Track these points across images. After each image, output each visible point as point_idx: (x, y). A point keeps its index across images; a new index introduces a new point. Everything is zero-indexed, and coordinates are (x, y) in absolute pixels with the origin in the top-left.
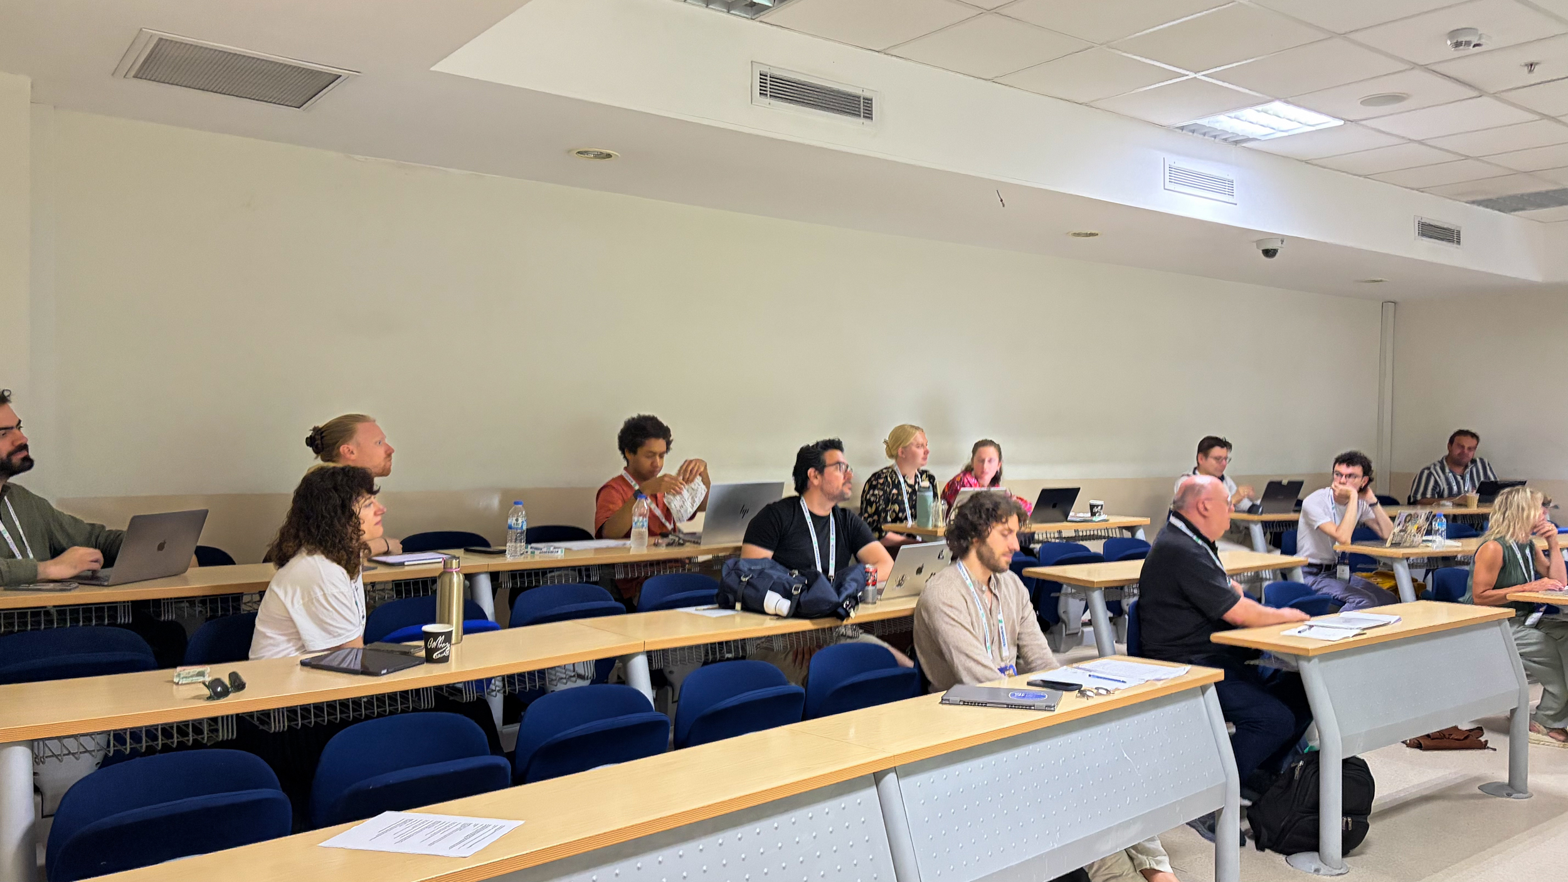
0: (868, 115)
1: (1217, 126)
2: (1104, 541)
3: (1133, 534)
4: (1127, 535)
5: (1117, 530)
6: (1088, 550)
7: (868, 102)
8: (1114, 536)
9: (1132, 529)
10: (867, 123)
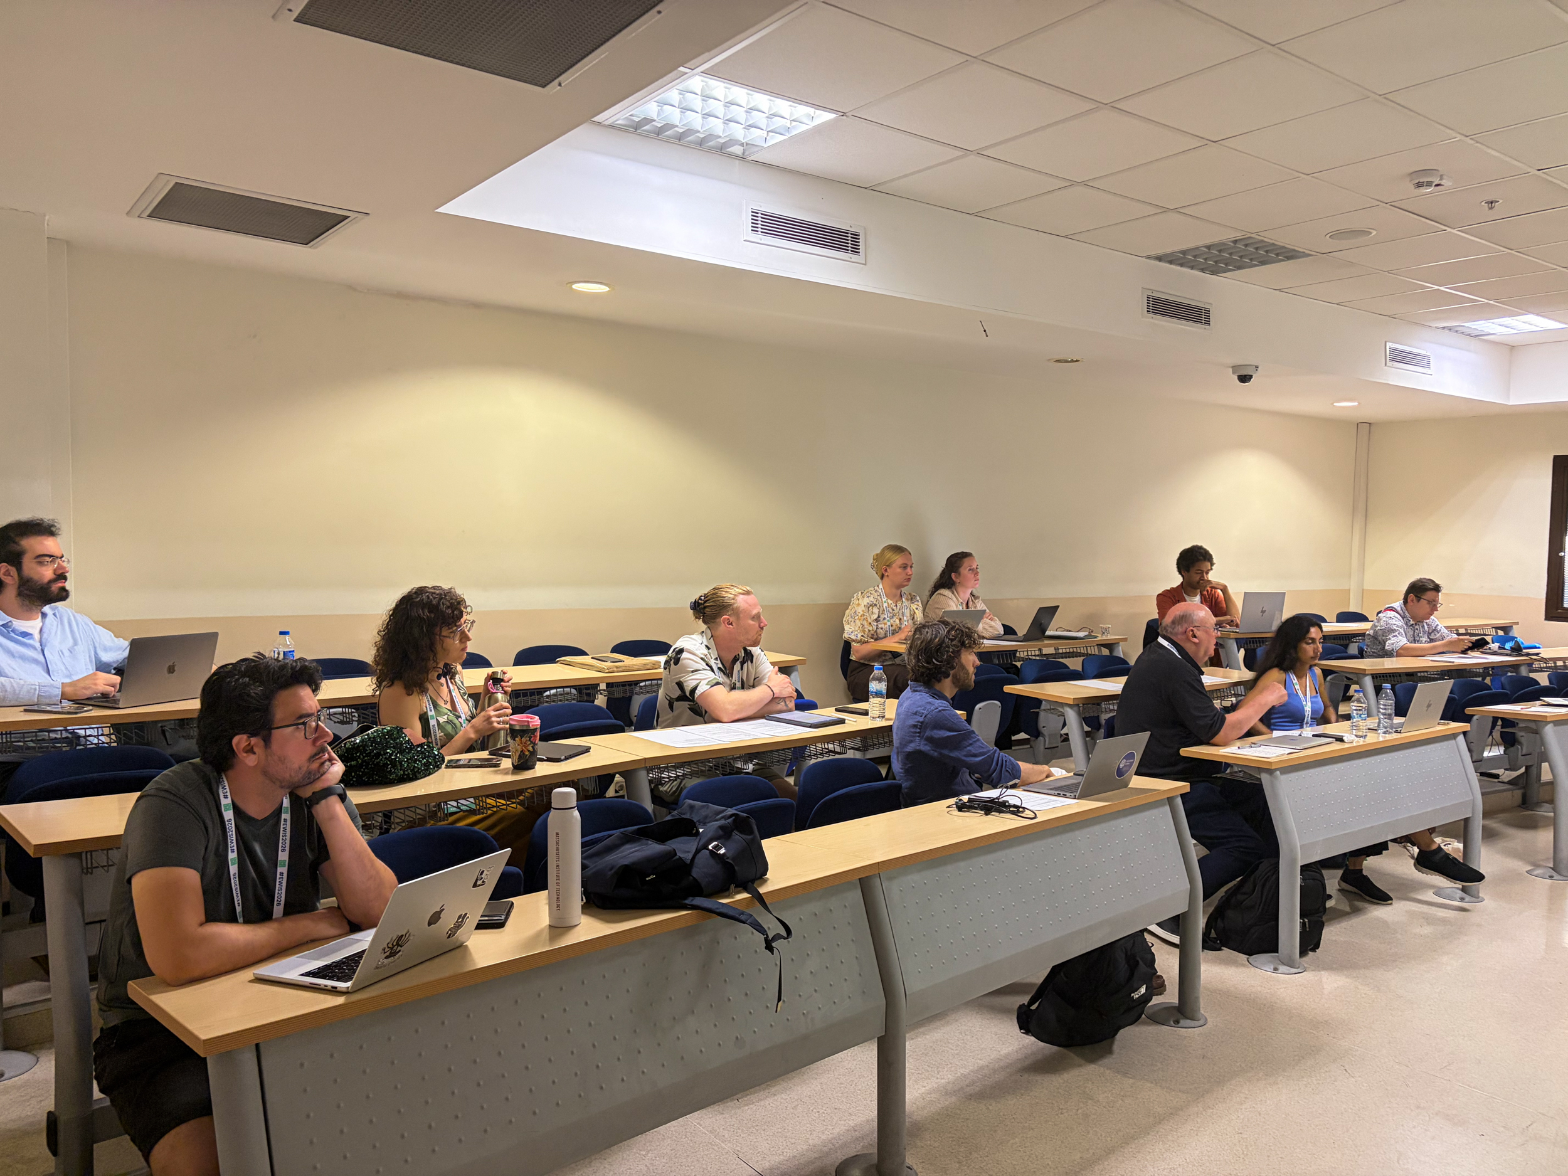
0: (856, 251)
3: (1111, 651)
7: (855, 236)
9: (1110, 646)
10: (854, 257)
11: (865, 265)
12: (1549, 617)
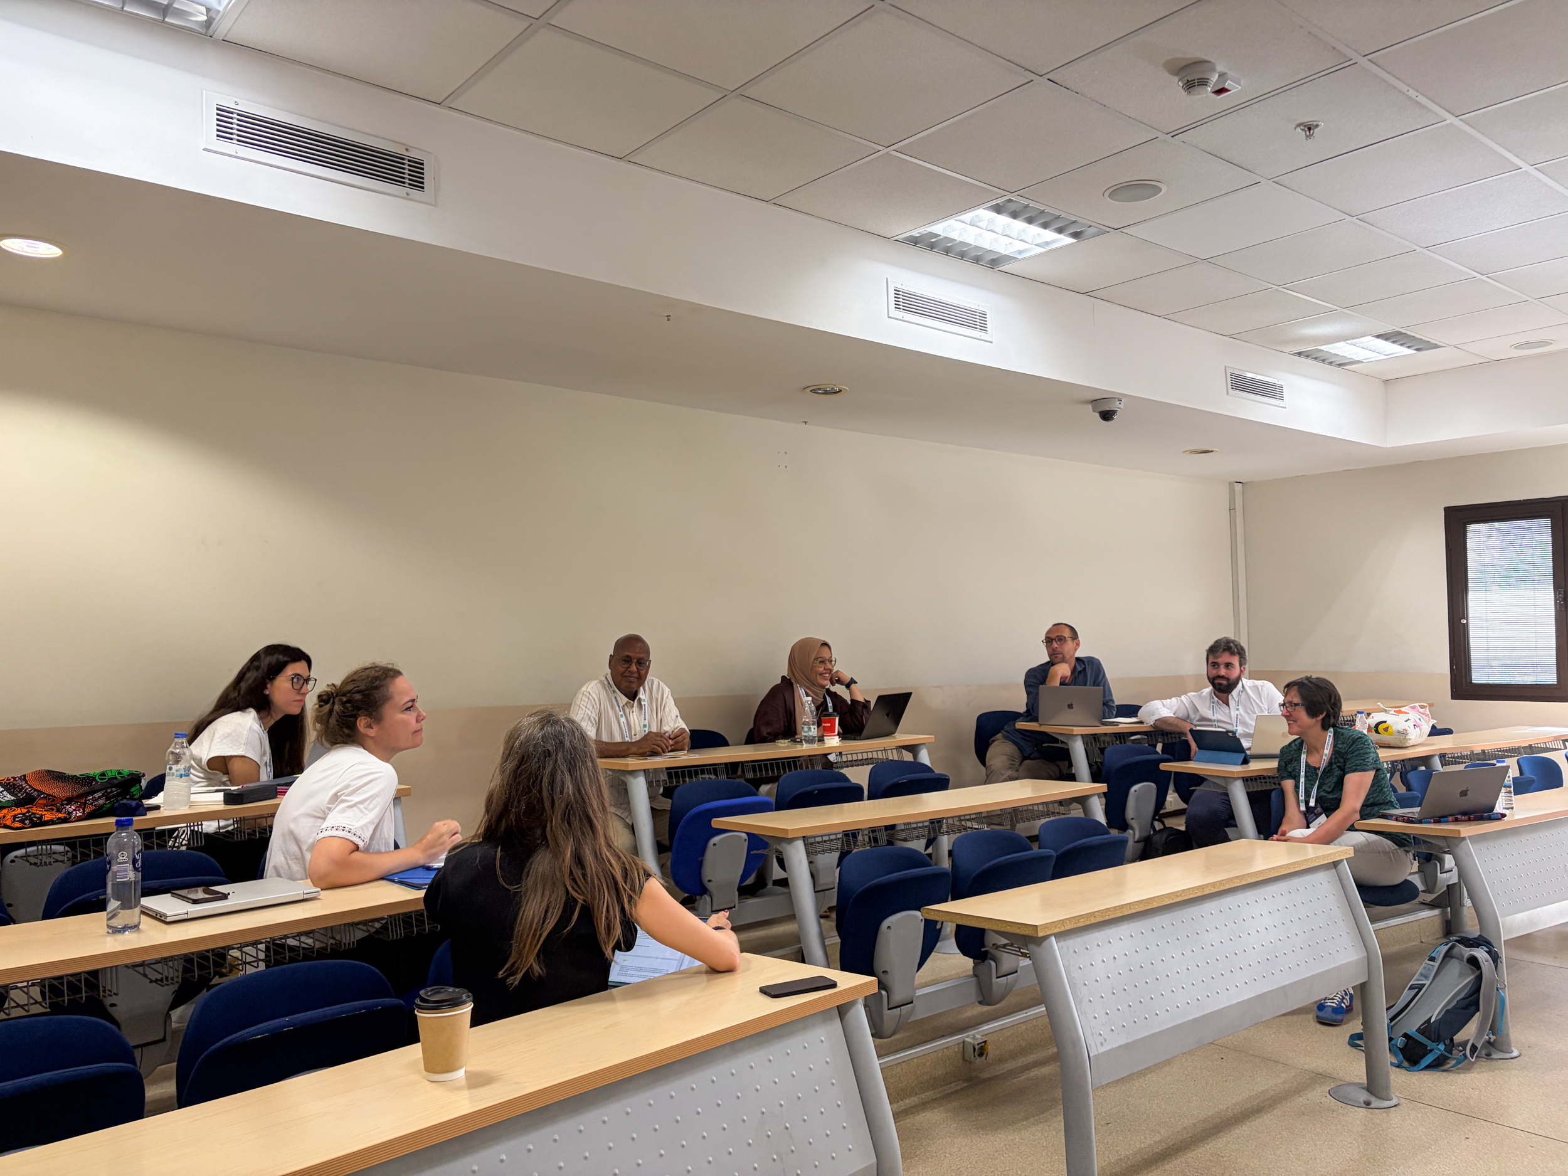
0: (417, 183)
1: (954, 235)
2: (871, 766)
3: (915, 756)
4: (908, 757)
5: (894, 751)
6: (847, 780)
7: (417, 167)
8: (890, 758)
9: (913, 749)
10: (414, 193)
11: (435, 206)
12: (1455, 696)
